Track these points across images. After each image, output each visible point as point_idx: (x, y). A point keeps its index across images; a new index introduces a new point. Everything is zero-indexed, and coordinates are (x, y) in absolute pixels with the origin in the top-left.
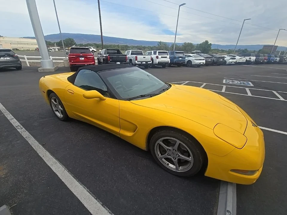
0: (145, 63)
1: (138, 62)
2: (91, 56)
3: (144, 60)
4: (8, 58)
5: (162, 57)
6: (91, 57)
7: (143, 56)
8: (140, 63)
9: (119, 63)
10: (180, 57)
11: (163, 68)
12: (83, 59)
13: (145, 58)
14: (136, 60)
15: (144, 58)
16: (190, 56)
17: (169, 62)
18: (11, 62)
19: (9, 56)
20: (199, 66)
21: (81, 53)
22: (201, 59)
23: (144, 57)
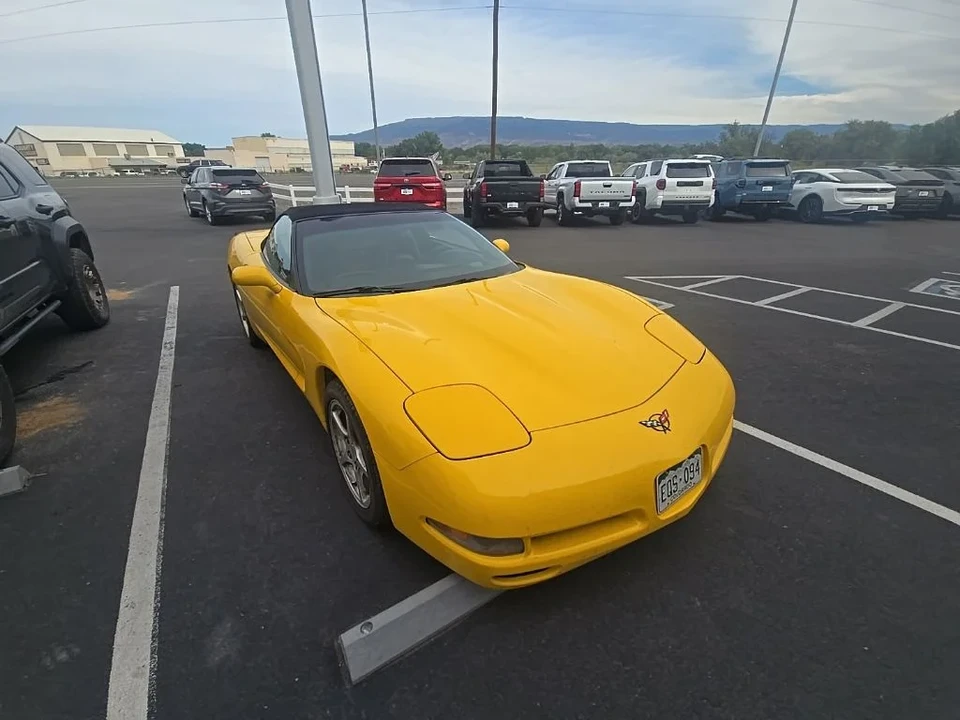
0: (607, 204)
1: (580, 201)
2: (434, 185)
3: (607, 193)
4: (248, 192)
5: (679, 184)
6: (432, 187)
7: (602, 182)
8: (590, 205)
9: (515, 205)
10: (767, 184)
11: (685, 223)
12: (410, 192)
13: (610, 186)
14: (577, 193)
15: (605, 186)
16: (820, 178)
17: (712, 202)
18: (253, 200)
19: (250, 185)
20: (860, 217)
21: (407, 175)
22: (875, 190)
23: (608, 183)
